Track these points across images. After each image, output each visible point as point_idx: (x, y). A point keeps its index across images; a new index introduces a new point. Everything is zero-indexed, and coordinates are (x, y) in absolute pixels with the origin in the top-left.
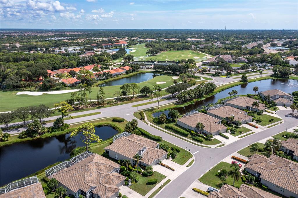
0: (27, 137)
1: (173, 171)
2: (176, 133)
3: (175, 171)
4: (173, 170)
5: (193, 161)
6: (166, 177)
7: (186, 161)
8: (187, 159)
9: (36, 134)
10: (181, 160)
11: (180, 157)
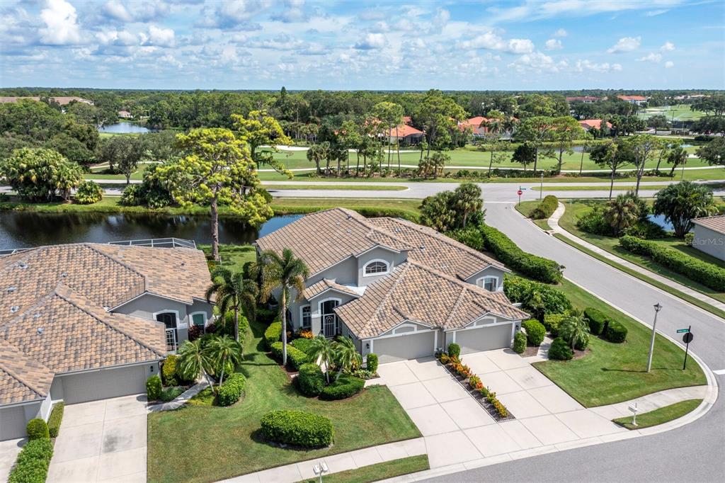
0: (136, 205)
1: (490, 419)
2: (660, 273)
3: (505, 424)
4: (498, 413)
5: (691, 405)
6: (420, 435)
7: (637, 391)
8: (652, 383)
9: (161, 199)
10: (600, 379)
11: (607, 365)
